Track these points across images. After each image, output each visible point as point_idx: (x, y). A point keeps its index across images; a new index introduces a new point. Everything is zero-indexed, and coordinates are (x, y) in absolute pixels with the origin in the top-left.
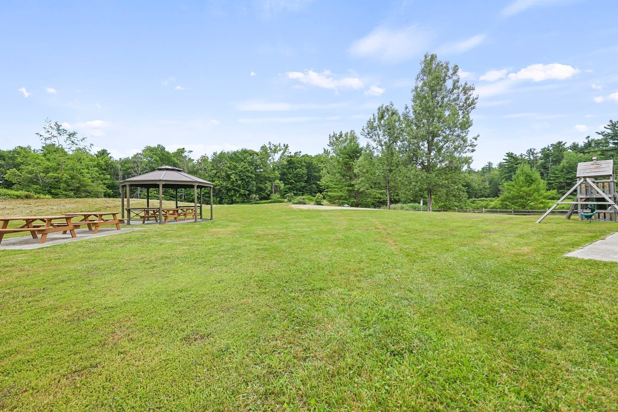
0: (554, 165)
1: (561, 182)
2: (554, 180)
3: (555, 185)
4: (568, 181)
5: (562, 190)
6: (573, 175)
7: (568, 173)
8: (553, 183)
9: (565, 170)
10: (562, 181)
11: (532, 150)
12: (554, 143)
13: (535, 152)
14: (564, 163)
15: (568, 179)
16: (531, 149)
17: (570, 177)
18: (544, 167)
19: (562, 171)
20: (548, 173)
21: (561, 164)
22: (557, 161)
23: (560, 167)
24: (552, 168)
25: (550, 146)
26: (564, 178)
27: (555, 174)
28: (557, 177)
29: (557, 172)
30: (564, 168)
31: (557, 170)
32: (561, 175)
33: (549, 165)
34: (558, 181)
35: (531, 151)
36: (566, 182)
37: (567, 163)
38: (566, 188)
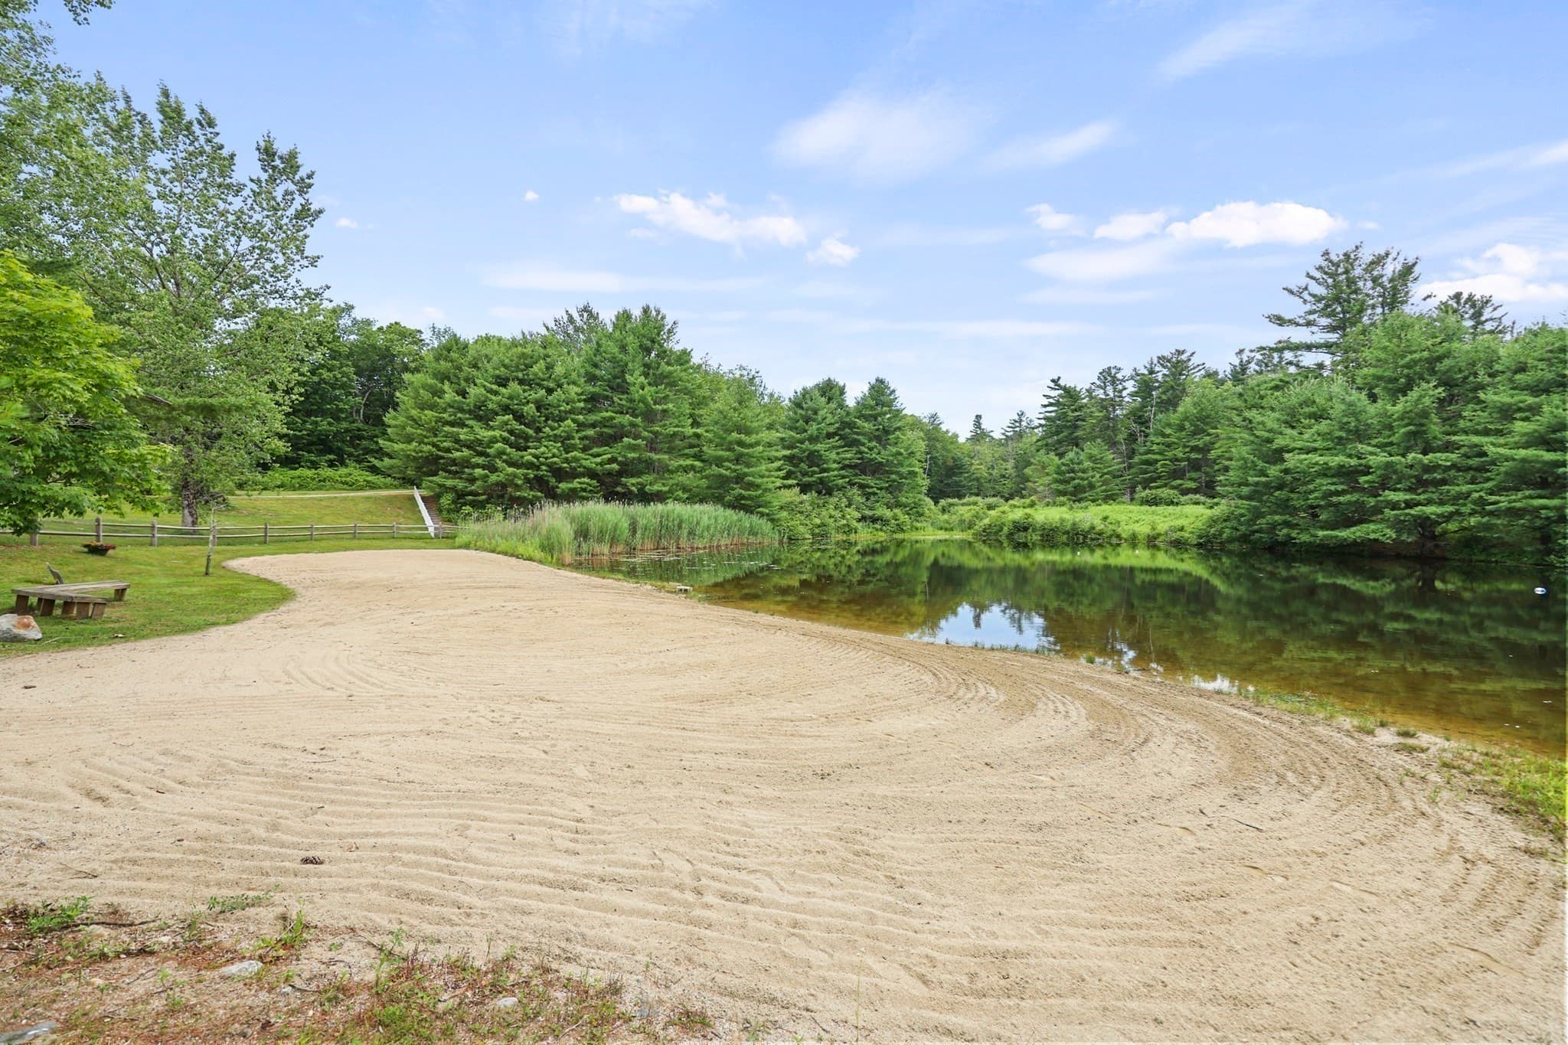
0: (1162, 412)
1: (1177, 460)
2: (1160, 453)
3: (1163, 466)
4: (1193, 456)
5: (1179, 482)
6: (1208, 438)
7: (1195, 434)
8: (1157, 461)
9: (1187, 425)
10: (1181, 455)
11: (1113, 371)
12: (1165, 355)
13: (1119, 376)
14: (1186, 405)
15: (1194, 449)
16: (1109, 368)
17: (1200, 443)
18: (1140, 417)
19: (1182, 428)
20: (1146, 436)
21: (1180, 409)
22: (1170, 403)
23: (1174, 418)
24: (1159, 419)
25: (1155, 361)
26: (1185, 446)
27: (1164, 435)
28: (1169, 445)
29: (1168, 431)
30: (1186, 418)
31: (1169, 425)
32: (1179, 438)
33: (1150, 412)
34: (1170, 454)
35: (1110, 375)
36: (1188, 459)
37: (1195, 404)
38: (1188, 475)
